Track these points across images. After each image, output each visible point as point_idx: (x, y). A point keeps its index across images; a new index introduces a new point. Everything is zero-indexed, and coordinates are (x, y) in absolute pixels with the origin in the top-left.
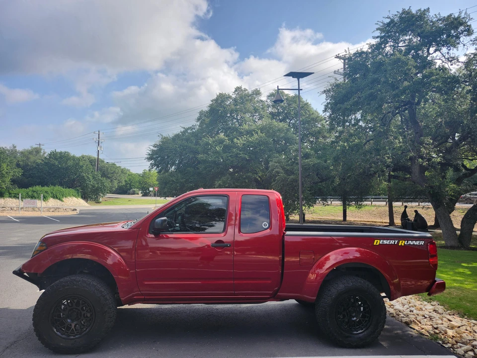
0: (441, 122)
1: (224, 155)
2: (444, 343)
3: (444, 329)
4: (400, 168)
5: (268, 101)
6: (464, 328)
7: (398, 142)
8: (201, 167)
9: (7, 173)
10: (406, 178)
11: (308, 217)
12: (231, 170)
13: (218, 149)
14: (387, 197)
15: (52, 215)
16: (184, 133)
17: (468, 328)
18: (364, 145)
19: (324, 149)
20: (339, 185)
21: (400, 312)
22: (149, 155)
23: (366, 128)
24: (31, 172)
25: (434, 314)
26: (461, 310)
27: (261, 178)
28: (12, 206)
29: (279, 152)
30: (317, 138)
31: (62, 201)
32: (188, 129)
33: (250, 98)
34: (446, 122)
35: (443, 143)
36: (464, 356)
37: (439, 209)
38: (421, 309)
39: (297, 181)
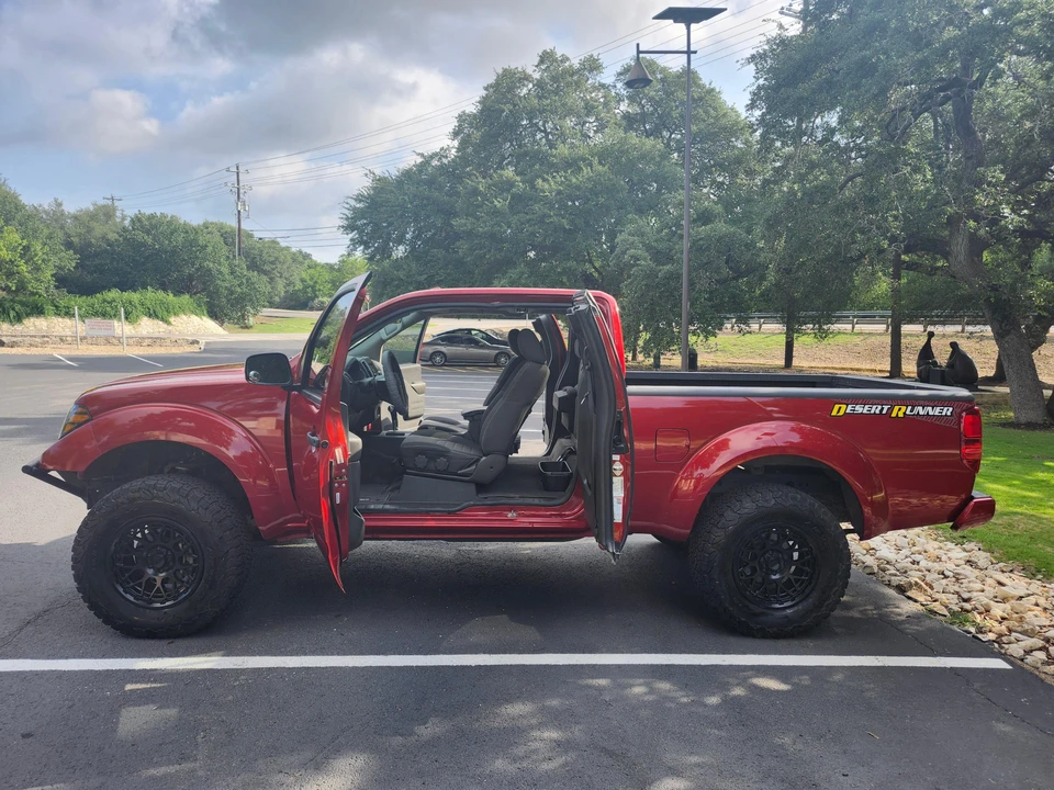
0: (1032, 129)
1: (514, 220)
2: (981, 632)
3: (986, 601)
4: (922, 241)
5: (619, 85)
6: (1033, 599)
7: (922, 181)
8: (463, 247)
9: (43, 260)
10: (938, 268)
11: (704, 360)
12: (532, 254)
13: (498, 205)
14: (889, 313)
15: (146, 353)
16: (422, 167)
17: (1042, 601)
18: (841, 188)
19: (749, 201)
20: (777, 285)
21: (888, 563)
22: (347, 219)
23: (847, 149)
24: (97, 262)
25: (967, 570)
26: (1032, 562)
27: (600, 273)
28: (64, 334)
29: (641, 211)
30: (734, 175)
31: (169, 323)
32: (432, 157)
33: (575, 78)
34: (1043, 131)
35: (1031, 181)
36: (1022, 660)
37: (1007, 338)
38: (939, 559)
39: (679, 276)
